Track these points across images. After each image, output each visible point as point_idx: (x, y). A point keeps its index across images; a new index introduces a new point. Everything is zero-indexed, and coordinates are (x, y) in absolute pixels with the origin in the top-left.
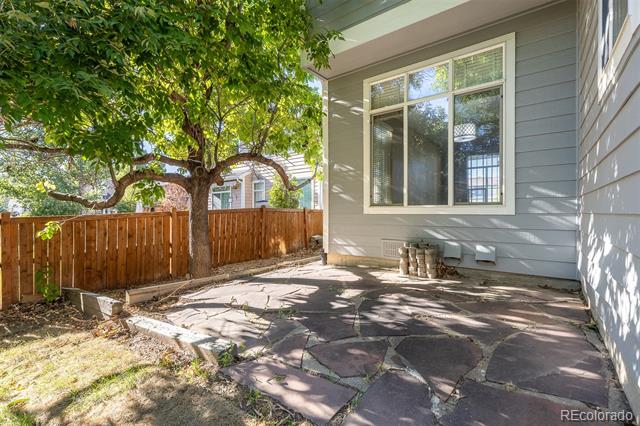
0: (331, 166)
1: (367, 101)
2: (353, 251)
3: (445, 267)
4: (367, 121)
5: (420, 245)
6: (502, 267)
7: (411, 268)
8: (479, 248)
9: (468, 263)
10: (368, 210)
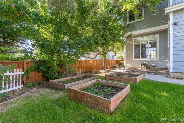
0: (126, 52)
1: (133, 42)
2: (130, 66)
3: (148, 67)
4: (133, 45)
5: (143, 64)
6: (157, 67)
7: (142, 68)
8: (153, 65)
9: (151, 67)
10: (134, 59)
